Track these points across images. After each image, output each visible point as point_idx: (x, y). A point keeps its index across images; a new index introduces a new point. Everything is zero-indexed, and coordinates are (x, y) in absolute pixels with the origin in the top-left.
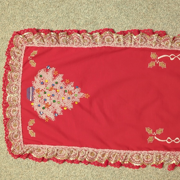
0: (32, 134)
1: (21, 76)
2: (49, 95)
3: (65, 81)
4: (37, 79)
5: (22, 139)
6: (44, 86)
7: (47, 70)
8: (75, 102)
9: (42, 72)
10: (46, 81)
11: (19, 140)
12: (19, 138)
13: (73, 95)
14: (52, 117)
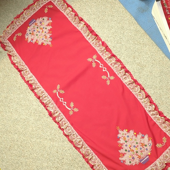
0: (15, 39)
1: (36, 11)
2: (38, 30)
3: (50, 31)
4: (41, 19)
5: (9, 37)
6: (40, 24)
7: (48, 20)
8: (44, 43)
9: (46, 18)
10: (43, 24)
11: (7, 35)
12: (9, 35)
13: (46, 40)
14: (29, 41)
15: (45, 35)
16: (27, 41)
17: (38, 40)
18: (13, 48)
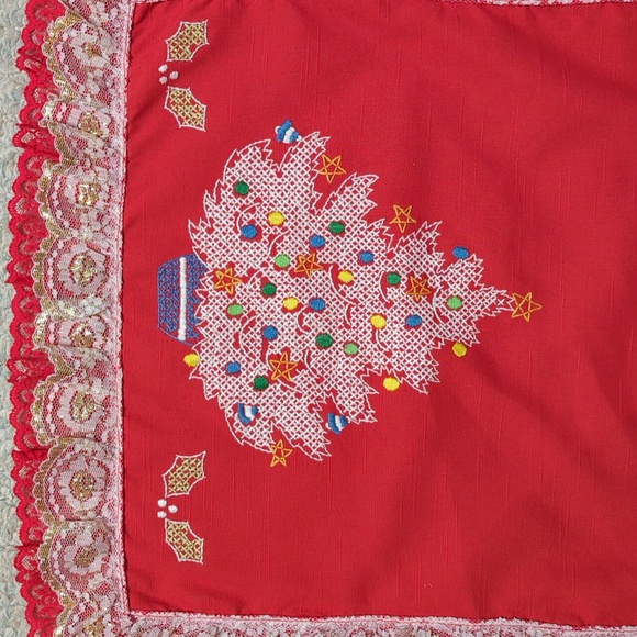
0: (186, 544)
1: (119, 191)
2: (291, 304)
3: (389, 216)
4: (220, 209)
5: (120, 574)
6: (263, 248)
7: (279, 153)
8: (450, 344)
9: (247, 165)
10: (276, 219)
12: (104, 569)
13: (437, 302)
14: (313, 438)
15: (387, 281)
16: (298, 457)
17: (378, 362)
18: (252, 621)
